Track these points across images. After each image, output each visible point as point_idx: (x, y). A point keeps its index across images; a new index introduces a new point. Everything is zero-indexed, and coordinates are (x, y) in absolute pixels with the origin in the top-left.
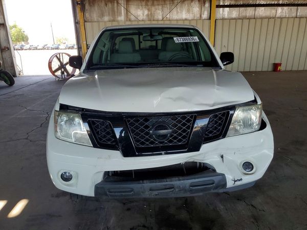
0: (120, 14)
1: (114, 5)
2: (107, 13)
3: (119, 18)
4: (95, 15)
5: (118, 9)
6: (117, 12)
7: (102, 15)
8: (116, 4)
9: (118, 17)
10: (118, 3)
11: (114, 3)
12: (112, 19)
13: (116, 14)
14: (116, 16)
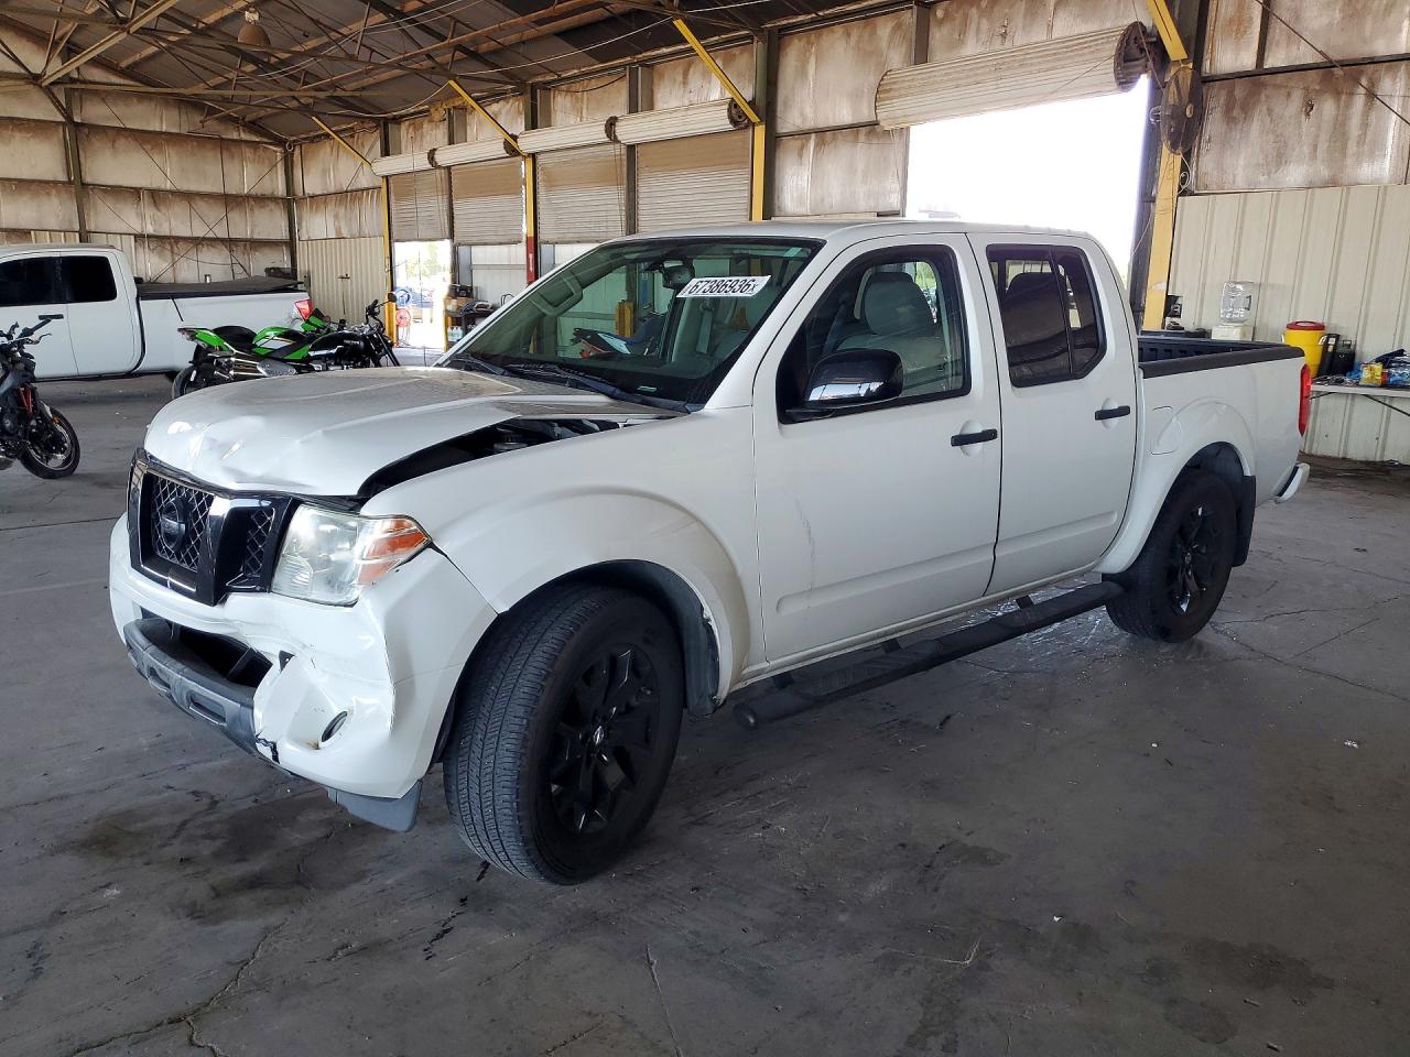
0: (1374, 149)
1: (1348, 105)
2: (1306, 150)
3: (1366, 171)
4: (1241, 162)
5: (1365, 125)
6: (1361, 141)
7: (1280, 158)
8: (1359, 100)
9: (1359, 161)
10: (1371, 95)
11: (1351, 94)
12: (1324, 172)
13: (1352, 147)
14: (1349, 161)
